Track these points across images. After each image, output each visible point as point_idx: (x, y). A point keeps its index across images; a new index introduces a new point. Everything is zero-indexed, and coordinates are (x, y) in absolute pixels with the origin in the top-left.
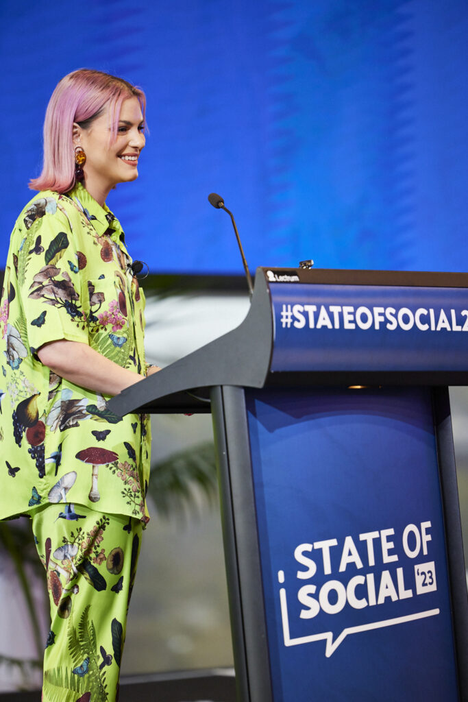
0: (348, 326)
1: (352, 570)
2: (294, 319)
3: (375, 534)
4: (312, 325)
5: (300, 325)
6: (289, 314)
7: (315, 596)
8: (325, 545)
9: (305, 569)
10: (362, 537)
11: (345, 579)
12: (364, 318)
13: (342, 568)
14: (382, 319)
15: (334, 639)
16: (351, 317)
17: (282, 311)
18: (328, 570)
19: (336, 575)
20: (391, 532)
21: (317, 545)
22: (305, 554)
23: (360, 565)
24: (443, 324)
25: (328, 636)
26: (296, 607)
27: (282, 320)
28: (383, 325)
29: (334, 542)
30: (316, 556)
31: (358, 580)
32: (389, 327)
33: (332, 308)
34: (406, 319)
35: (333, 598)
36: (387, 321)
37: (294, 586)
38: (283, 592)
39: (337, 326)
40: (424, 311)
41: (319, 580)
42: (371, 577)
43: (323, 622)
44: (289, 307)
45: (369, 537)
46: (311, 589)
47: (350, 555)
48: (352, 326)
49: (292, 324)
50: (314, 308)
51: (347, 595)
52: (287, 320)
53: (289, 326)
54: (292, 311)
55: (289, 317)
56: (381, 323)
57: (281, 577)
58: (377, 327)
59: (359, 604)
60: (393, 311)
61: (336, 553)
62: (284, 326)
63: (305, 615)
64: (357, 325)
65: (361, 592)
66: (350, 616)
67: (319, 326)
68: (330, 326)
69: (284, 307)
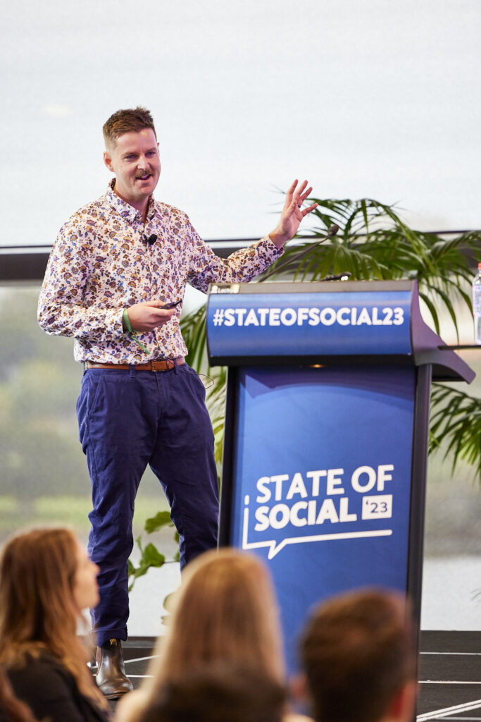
0: (272, 323)
1: (297, 498)
2: (225, 319)
3: (323, 473)
4: (240, 323)
5: (230, 323)
6: (221, 316)
7: (267, 515)
8: (279, 480)
9: (263, 495)
10: (309, 475)
11: (290, 504)
12: (289, 317)
13: (290, 496)
14: (305, 317)
15: (277, 545)
16: (277, 317)
17: (215, 313)
18: (278, 497)
19: (284, 501)
20: (340, 472)
21: (274, 479)
22: (265, 485)
23: (304, 494)
24: (364, 318)
25: (272, 543)
26: (253, 521)
27: (214, 320)
28: (305, 322)
29: (286, 477)
30: (272, 486)
31: (301, 505)
32: (311, 323)
33: (260, 311)
34: (328, 317)
35: (280, 516)
36: (309, 318)
37: (254, 506)
38: (246, 511)
39: (263, 323)
40: (347, 311)
41: (272, 503)
42: (313, 504)
43: (271, 534)
44: (222, 311)
45: (315, 475)
46: (265, 509)
47: (298, 486)
48: (278, 323)
49: (223, 323)
50: (244, 311)
51: (291, 516)
52: (218, 320)
53: (220, 324)
54: (224, 313)
55: (221, 318)
56: (304, 321)
57: (247, 500)
58: (300, 323)
59: (300, 523)
60: (317, 311)
61: (286, 486)
62: (216, 324)
63: (258, 528)
64: (281, 322)
65: (303, 514)
66: (291, 530)
67: (247, 324)
68: (257, 324)
69: (218, 311)
